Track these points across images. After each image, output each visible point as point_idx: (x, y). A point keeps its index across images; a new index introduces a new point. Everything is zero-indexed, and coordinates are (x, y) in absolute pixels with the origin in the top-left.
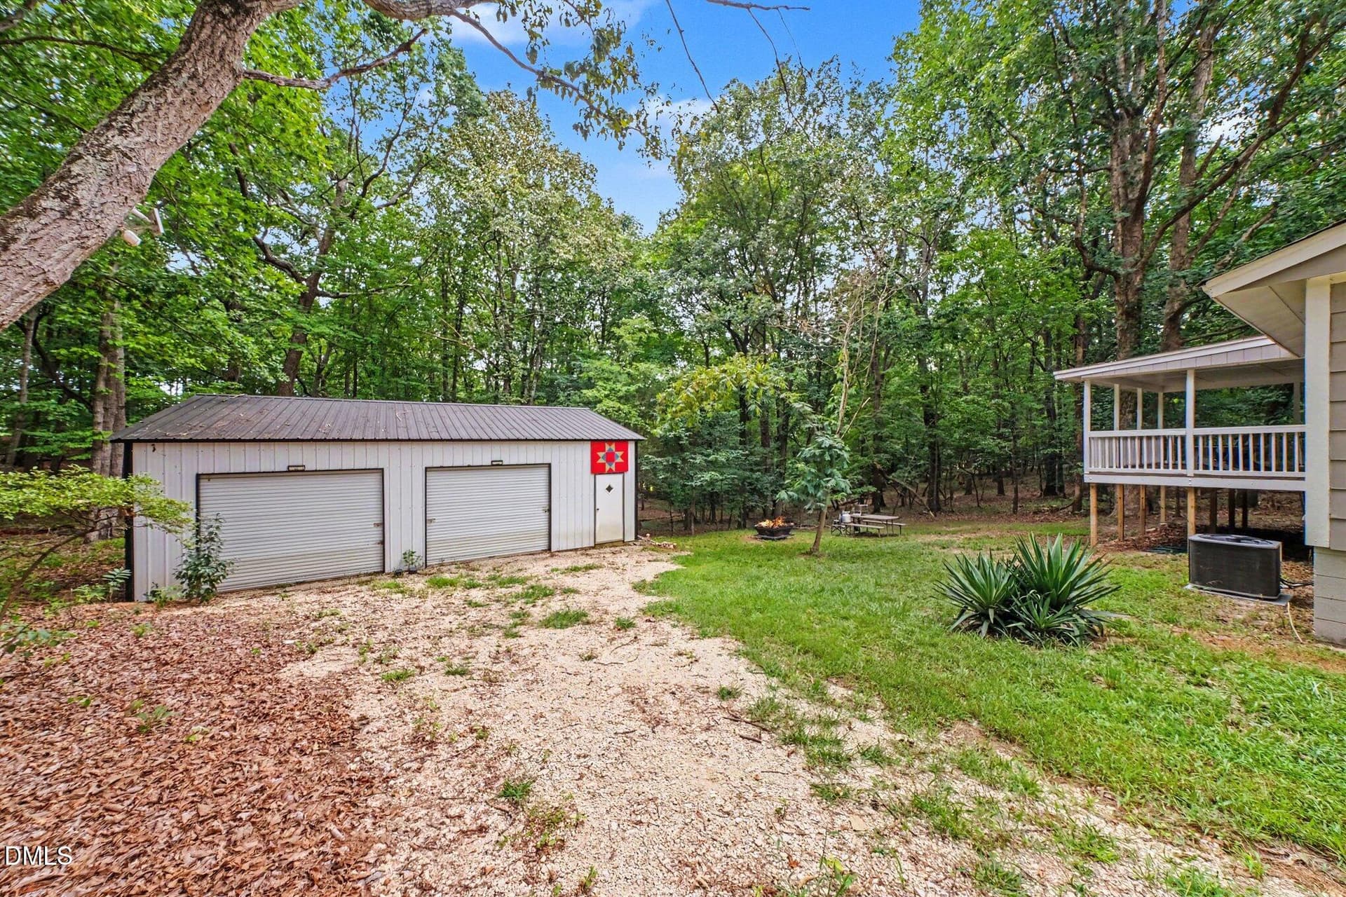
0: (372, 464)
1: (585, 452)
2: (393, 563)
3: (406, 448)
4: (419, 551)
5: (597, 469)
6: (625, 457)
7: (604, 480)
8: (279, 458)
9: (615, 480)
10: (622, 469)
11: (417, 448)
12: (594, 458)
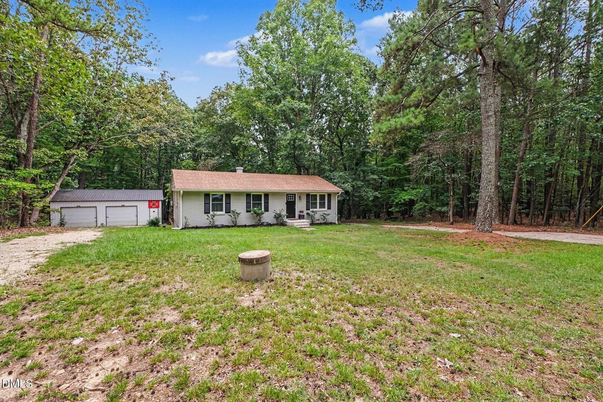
0: (94, 206)
1: (147, 203)
2: (99, 225)
3: (101, 203)
4: (105, 223)
5: (150, 207)
6: (158, 204)
7: (152, 210)
8: (75, 205)
9: (156, 210)
10: (158, 207)
11: (104, 203)
12: (149, 205)
